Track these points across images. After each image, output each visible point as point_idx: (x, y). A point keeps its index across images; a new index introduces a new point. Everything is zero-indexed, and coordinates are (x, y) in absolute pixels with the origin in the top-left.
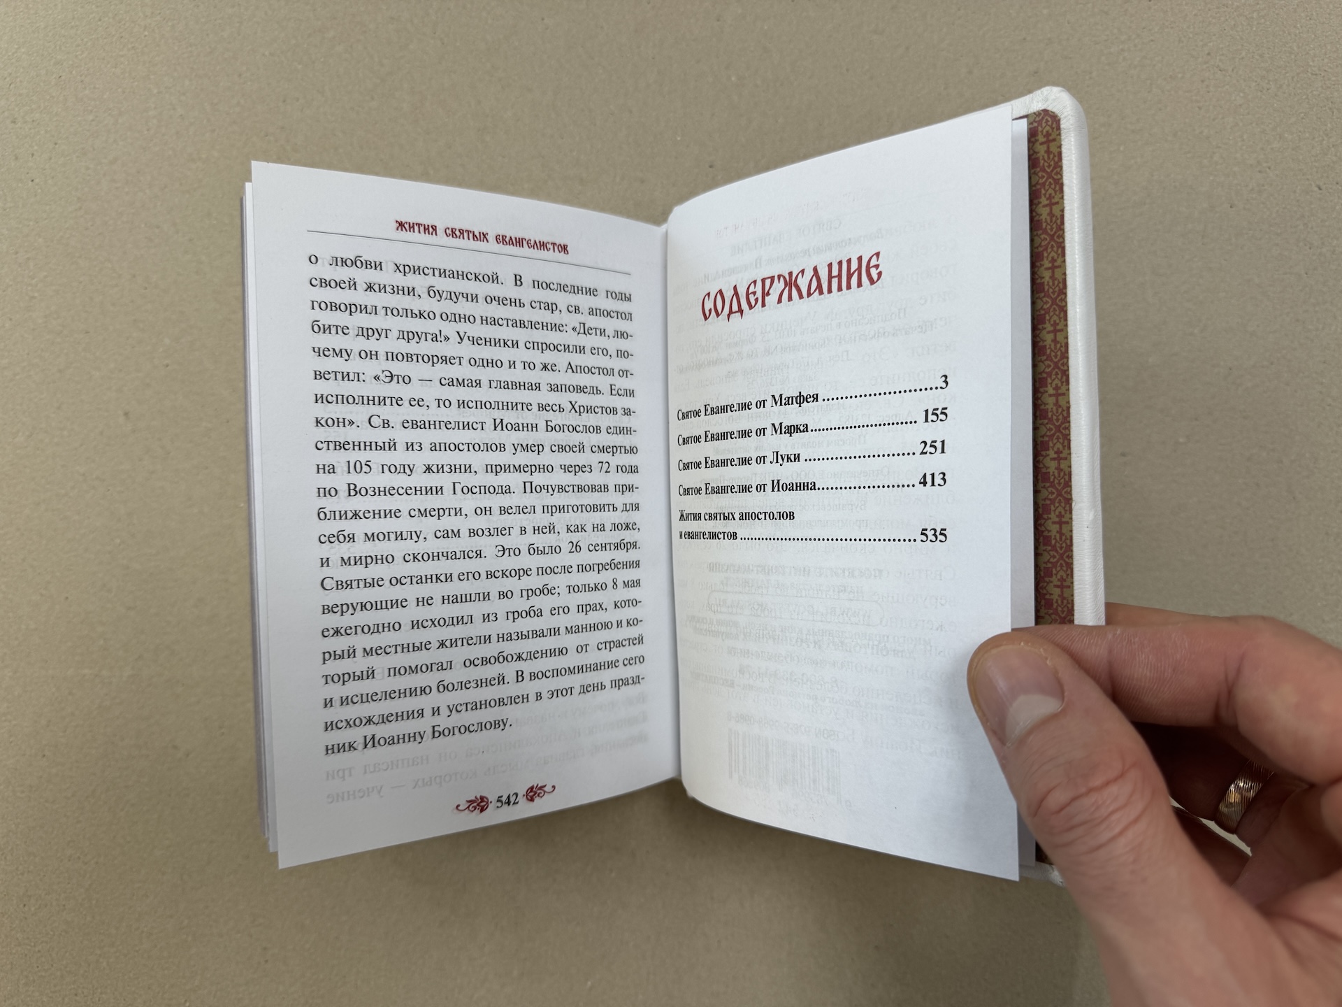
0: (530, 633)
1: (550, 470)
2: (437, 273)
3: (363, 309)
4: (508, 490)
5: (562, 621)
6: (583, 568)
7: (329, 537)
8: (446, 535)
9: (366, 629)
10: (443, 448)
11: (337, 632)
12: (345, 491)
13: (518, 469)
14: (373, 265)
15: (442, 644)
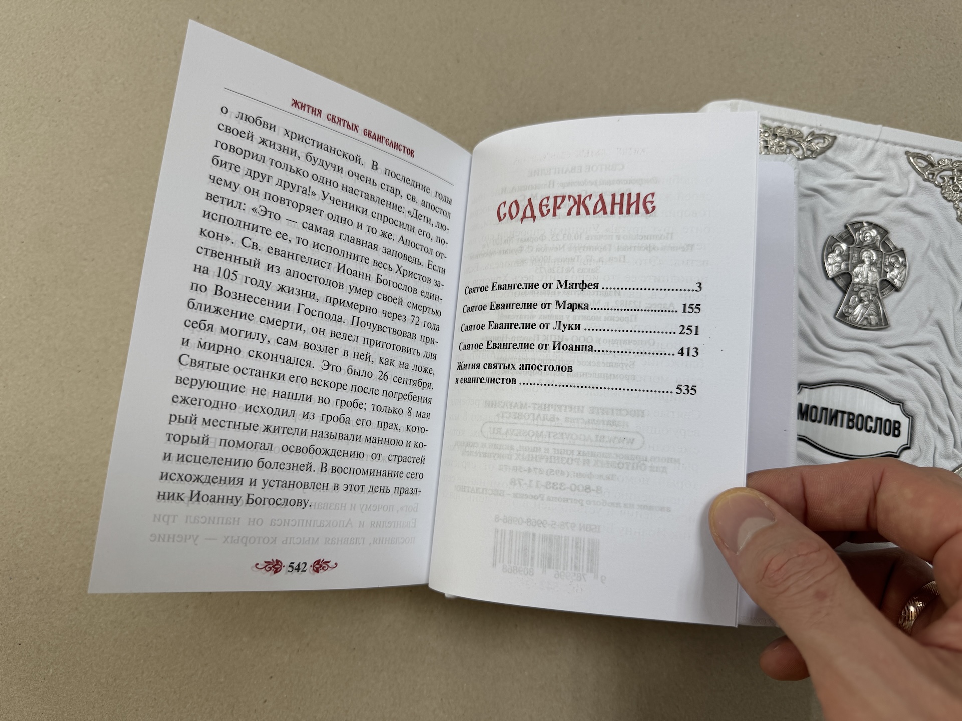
0: (338, 435)
1: (374, 312)
2: (315, 144)
3: (254, 156)
4: (340, 320)
5: (364, 431)
6: (387, 394)
7: (193, 323)
8: (286, 343)
9: (208, 403)
10: (295, 276)
11: (185, 400)
12: (212, 291)
13: (351, 305)
14: (269, 126)
15: (267, 429)
